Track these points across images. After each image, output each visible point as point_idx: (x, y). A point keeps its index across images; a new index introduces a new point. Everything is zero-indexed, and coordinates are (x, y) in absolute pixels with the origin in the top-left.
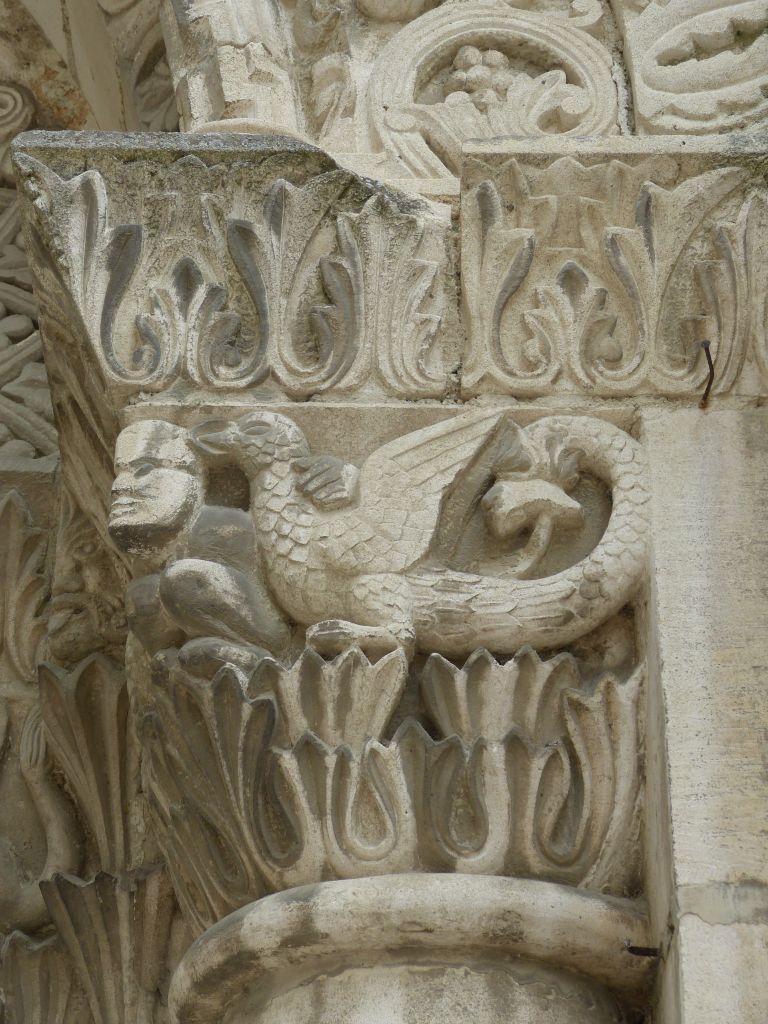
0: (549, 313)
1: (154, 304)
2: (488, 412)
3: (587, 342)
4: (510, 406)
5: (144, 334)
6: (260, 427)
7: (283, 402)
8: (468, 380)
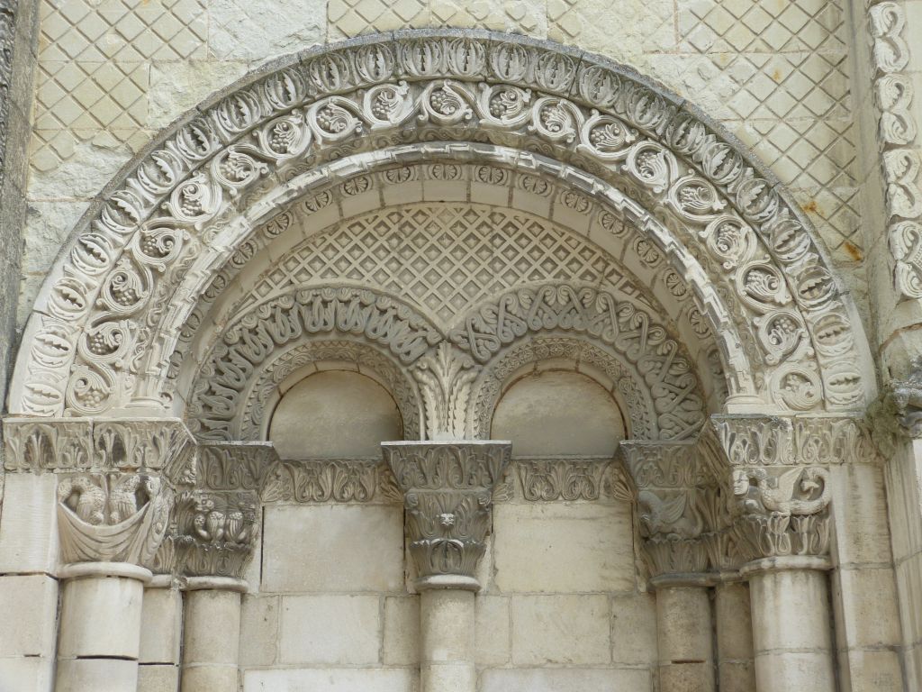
0: (813, 448)
1: (738, 448)
2: (801, 467)
3: (820, 453)
4: (805, 466)
5: (736, 454)
6: (759, 472)
7: (763, 466)
8: (797, 461)
